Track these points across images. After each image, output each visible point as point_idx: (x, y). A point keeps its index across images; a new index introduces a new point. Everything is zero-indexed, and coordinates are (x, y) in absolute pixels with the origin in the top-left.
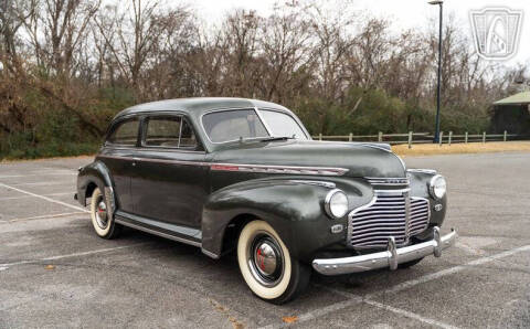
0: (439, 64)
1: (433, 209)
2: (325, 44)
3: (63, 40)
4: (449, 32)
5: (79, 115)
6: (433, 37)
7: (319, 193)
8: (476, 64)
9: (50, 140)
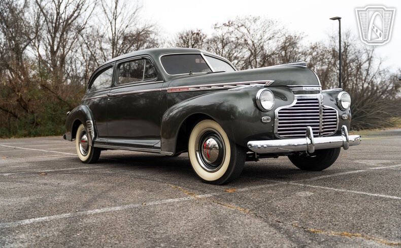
0: (340, 70)
1: (341, 118)
2: (254, 54)
3: (59, 53)
4: (346, 46)
6: (334, 50)
8: (368, 70)
9: (47, 123)
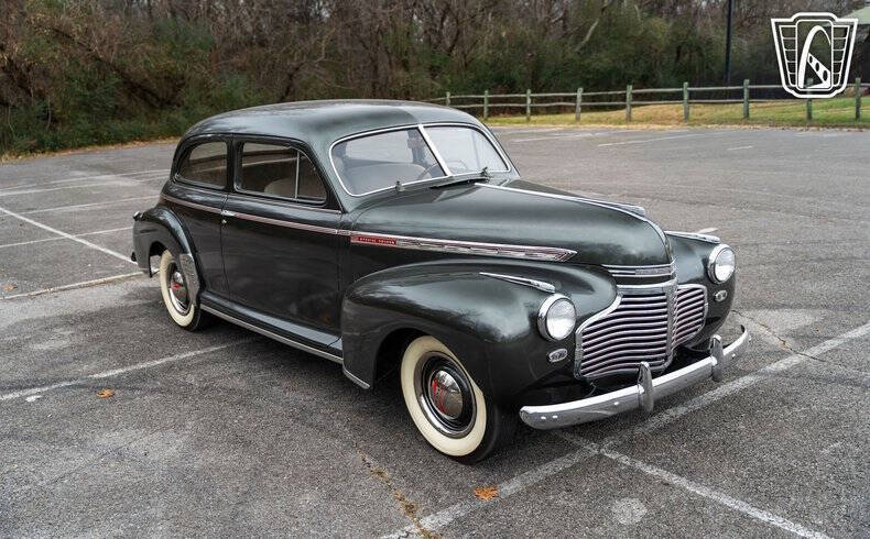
1: (712, 299)
5: (120, 72)
7: (526, 298)
9: (77, 117)
